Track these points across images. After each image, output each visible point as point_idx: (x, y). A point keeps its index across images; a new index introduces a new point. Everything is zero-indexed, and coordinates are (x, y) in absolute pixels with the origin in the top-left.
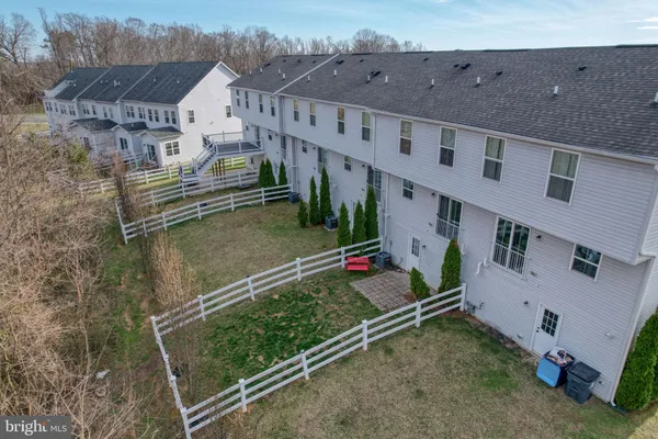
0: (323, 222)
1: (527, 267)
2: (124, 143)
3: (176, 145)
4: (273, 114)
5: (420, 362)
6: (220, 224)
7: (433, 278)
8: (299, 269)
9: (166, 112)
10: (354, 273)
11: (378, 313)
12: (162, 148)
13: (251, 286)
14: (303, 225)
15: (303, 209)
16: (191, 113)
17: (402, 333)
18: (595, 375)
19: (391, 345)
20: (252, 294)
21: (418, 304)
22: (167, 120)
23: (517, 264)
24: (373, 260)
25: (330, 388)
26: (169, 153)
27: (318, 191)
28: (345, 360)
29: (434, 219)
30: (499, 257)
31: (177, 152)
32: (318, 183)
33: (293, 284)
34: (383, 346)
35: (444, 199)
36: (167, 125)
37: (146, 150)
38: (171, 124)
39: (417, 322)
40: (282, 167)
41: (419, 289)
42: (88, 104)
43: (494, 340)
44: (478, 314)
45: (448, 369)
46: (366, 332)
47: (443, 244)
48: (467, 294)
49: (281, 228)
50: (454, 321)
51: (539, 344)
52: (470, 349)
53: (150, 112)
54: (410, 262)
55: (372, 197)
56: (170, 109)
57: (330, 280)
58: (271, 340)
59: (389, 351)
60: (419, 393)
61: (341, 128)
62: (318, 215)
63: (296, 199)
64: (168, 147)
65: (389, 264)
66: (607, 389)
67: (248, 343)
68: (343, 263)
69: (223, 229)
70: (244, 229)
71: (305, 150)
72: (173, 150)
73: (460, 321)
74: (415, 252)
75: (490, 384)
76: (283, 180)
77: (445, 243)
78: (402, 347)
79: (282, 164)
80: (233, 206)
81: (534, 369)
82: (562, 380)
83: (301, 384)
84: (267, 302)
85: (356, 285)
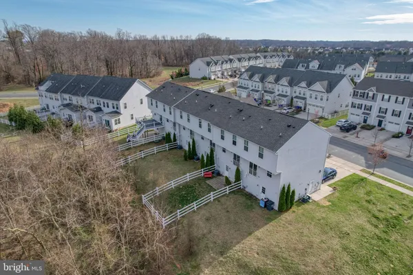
0: (193, 158)
1: (258, 175)
2: (91, 118)
3: (119, 119)
4: (171, 114)
5: (228, 203)
6: (152, 160)
7: (232, 179)
8: (188, 177)
9: (113, 104)
10: (207, 178)
11: (215, 190)
12: (113, 121)
13: (173, 184)
14: (186, 160)
15: (185, 154)
16: (125, 104)
17: (223, 196)
18: (273, 203)
19: (220, 199)
20: (173, 186)
21: (227, 187)
22: (114, 108)
23: (255, 174)
24: (213, 173)
25: (203, 212)
26: (116, 124)
27: (191, 147)
28: (206, 204)
29: (232, 160)
30: (250, 172)
31: (119, 123)
32: (191, 144)
33: (187, 182)
34: (217, 200)
35: (235, 155)
36: (114, 110)
37: (104, 122)
38: (115, 109)
39: (227, 192)
40: (175, 135)
41: (228, 182)
42: (67, 96)
43: (250, 197)
44: (247, 190)
45: (236, 205)
46: (212, 196)
47: (235, 168)
48: (243, 183)
49: (177, 161)
50: (238, 192)
51: (261, 196)
52: (242, 199)
53: (104, 103)
54: (226, 174)
55: (212, 151)
56: (115, 103)
57: (199, 180)
58: (182, 200)
59: (219, 201)
60: (228, 211)
61: (200, 126)
62: (192, 155)
63: (181, 148)
64: (116, 121)
65: (219, 174)
66: (276, 207)
67: (175, 201)
68: (203, 175)
69: (154, 162)
70: (163, 162)
71: (184, 129)
72: (118, 122)
73: (241, 192)
74: (227, 170)
75: (248, 208)
76: (175, 140)
77: (235, 167)
78: (223, 200)
79: (174, 134)
80: (155, 152)
81: (259, 203)
82: (265, 206)
83: (194, 211)
84: (178, 189)
85: (207, 182)
